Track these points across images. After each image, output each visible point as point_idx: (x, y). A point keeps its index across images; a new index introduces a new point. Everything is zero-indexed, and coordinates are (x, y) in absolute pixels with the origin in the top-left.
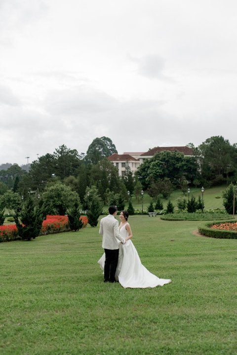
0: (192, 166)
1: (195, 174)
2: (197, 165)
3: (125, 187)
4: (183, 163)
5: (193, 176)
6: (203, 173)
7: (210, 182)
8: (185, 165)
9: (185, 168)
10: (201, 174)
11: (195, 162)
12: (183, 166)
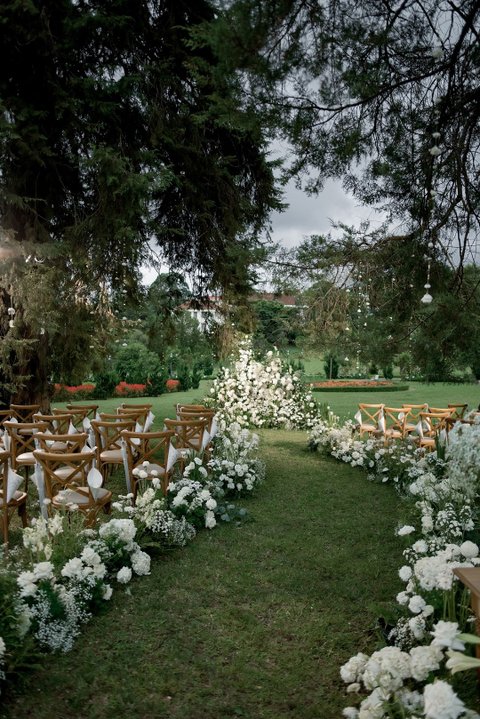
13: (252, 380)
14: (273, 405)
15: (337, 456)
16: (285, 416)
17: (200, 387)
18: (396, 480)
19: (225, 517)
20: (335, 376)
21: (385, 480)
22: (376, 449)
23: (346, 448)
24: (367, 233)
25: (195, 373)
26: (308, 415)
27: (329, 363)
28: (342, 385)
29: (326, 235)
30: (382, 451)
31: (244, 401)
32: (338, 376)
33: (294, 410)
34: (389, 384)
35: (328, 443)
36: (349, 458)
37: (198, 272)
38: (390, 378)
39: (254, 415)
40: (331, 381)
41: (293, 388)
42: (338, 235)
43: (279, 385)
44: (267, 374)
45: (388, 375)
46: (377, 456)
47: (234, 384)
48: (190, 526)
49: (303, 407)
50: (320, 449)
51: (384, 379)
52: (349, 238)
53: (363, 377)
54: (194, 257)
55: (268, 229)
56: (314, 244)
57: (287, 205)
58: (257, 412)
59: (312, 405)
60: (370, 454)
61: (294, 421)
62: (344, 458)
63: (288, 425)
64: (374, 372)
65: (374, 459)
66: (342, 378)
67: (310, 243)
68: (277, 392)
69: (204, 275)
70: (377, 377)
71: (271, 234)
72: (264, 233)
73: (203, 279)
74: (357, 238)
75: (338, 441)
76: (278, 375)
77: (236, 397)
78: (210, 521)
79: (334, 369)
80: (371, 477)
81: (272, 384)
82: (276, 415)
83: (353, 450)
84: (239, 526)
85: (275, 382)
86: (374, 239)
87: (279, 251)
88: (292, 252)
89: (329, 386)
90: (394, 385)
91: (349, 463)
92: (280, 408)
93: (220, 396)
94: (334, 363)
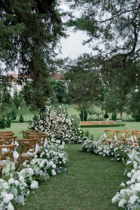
0: (61, 88)
1: (63, 93)
2: (64, 87)
3: (14, 103)
4: (55, 86)
5: (62, 95)
6: (69, 93)
7: (74, 100)
8: (56, 87)
9: (56, 89)
10: (67, 93)
11: (64, 85)
12: (55, 87)
13: (52, 120)
14: (62, 132)
15: (96, 152)
16: (68, 137)
17: (11, 127)
18: (123, 159)
19: (59, 171)
20: (85, 120)
21: (118, 159)
22: (114, 147)
23: (100, 148)
24: (108, 52)
25: (8, 118)
26: (79, 137)
27: (82, 112)
28: (91, 124)
29: (90, 53)
30: (117, 148)
31: (48, 131)
32: (87, 119)
33: (72, 135)
34: (115, 123)
35: (92, 147)
36: (102, 153)
37: (21, 66)
38: (115, 120)
39: (53, 137)
40: (84, 122)
41: (71, 124)
42: (95, 53)
43: (65, 123)
44: (59, 117)
45: (114, 118)
46: (115, 150)
47: (43, 122)
48: (47, 174)
49: (76, 133)
50: (88, 150)
51: (112, 121)
52: (100, 54)
53: (101, 120)
54: (19, 58)
55: (60, 47)
56: (85, 57)
57: (68, 36)
58: (54, 136)
59: (81, 132)
60: (112, 150)
61: (72, 140)
62: (100, 153)
63: (70, 142)
64: (106, 116)
65: (113, 152)
66: (89, 120)
67: (83, 56)
68: (64, 126)
69: (24, 67)
70: (108, 119)
71: (61, 49)
72: (58, 49)
73: (23, 69)
74: (104, 55)
75: (96, 146)
76: (64, 118)
77: (43, 129)
78: (54, 173)
79: (85, 116)
80: (112, 159)
81: (61, 122)
82: (64, 137)
83: (103, 150)
84: (65, 175)
85: (63, 121)
86: (111, 55)
87: (69, 60)
88: (75, 61)
89: (84, 125)
90: (117, 124)
91: (102, 155)
92: (65, 134)
93: (36, 128)
94: (85, 112)
